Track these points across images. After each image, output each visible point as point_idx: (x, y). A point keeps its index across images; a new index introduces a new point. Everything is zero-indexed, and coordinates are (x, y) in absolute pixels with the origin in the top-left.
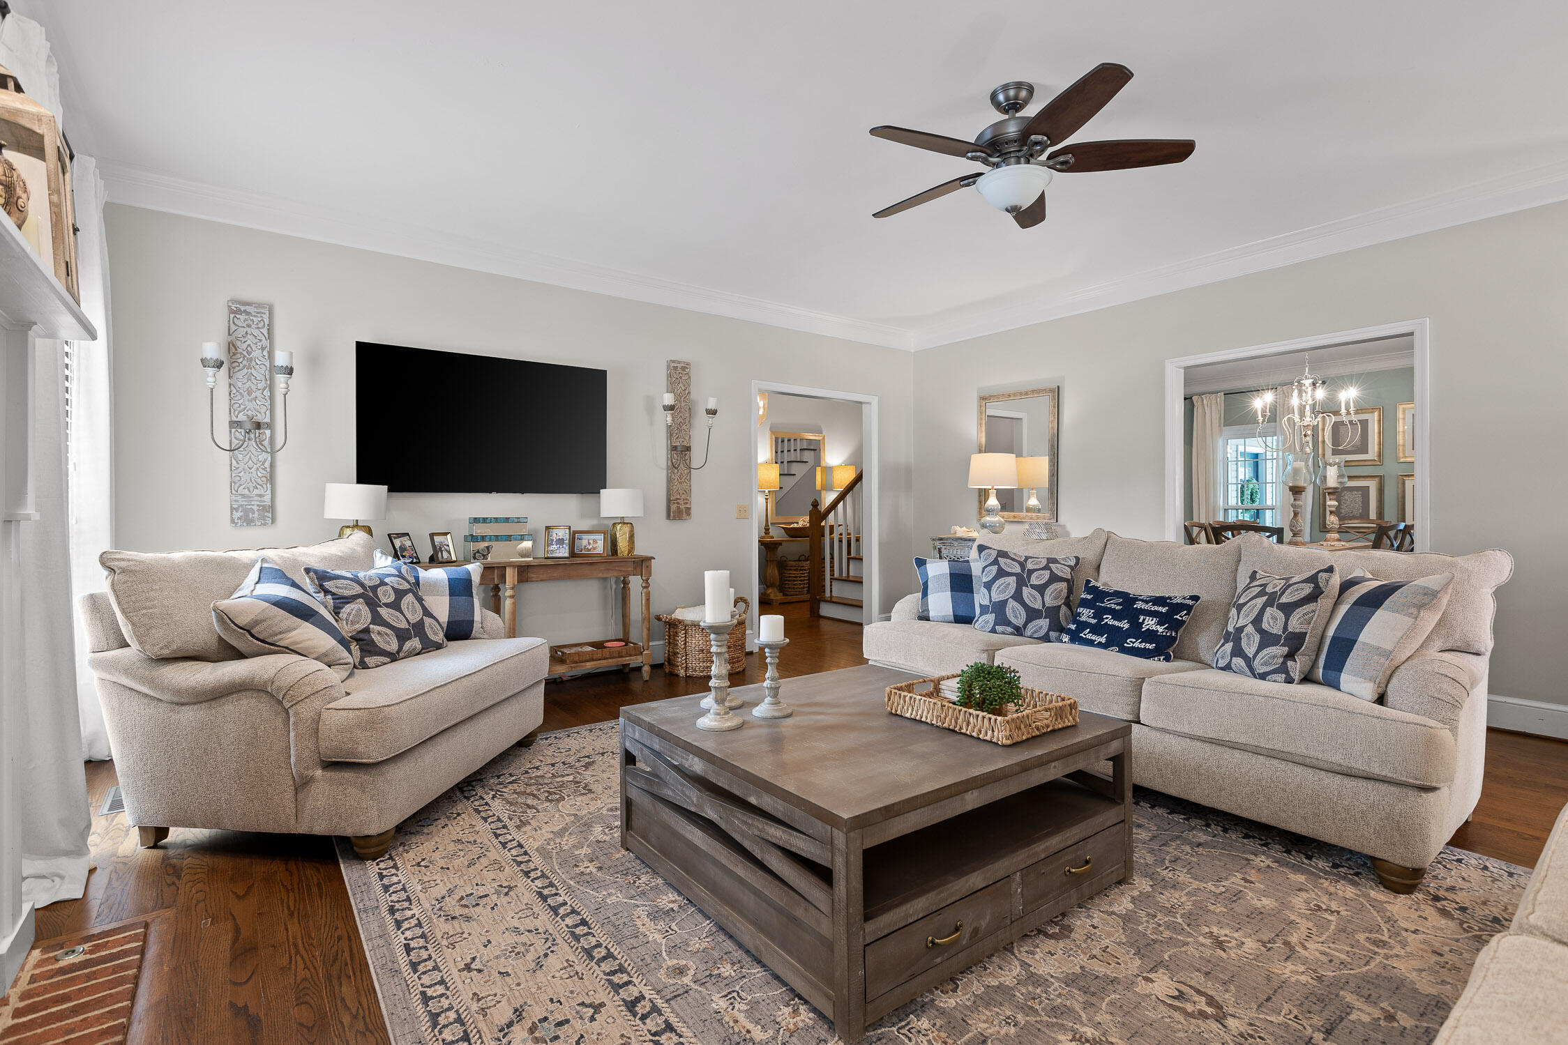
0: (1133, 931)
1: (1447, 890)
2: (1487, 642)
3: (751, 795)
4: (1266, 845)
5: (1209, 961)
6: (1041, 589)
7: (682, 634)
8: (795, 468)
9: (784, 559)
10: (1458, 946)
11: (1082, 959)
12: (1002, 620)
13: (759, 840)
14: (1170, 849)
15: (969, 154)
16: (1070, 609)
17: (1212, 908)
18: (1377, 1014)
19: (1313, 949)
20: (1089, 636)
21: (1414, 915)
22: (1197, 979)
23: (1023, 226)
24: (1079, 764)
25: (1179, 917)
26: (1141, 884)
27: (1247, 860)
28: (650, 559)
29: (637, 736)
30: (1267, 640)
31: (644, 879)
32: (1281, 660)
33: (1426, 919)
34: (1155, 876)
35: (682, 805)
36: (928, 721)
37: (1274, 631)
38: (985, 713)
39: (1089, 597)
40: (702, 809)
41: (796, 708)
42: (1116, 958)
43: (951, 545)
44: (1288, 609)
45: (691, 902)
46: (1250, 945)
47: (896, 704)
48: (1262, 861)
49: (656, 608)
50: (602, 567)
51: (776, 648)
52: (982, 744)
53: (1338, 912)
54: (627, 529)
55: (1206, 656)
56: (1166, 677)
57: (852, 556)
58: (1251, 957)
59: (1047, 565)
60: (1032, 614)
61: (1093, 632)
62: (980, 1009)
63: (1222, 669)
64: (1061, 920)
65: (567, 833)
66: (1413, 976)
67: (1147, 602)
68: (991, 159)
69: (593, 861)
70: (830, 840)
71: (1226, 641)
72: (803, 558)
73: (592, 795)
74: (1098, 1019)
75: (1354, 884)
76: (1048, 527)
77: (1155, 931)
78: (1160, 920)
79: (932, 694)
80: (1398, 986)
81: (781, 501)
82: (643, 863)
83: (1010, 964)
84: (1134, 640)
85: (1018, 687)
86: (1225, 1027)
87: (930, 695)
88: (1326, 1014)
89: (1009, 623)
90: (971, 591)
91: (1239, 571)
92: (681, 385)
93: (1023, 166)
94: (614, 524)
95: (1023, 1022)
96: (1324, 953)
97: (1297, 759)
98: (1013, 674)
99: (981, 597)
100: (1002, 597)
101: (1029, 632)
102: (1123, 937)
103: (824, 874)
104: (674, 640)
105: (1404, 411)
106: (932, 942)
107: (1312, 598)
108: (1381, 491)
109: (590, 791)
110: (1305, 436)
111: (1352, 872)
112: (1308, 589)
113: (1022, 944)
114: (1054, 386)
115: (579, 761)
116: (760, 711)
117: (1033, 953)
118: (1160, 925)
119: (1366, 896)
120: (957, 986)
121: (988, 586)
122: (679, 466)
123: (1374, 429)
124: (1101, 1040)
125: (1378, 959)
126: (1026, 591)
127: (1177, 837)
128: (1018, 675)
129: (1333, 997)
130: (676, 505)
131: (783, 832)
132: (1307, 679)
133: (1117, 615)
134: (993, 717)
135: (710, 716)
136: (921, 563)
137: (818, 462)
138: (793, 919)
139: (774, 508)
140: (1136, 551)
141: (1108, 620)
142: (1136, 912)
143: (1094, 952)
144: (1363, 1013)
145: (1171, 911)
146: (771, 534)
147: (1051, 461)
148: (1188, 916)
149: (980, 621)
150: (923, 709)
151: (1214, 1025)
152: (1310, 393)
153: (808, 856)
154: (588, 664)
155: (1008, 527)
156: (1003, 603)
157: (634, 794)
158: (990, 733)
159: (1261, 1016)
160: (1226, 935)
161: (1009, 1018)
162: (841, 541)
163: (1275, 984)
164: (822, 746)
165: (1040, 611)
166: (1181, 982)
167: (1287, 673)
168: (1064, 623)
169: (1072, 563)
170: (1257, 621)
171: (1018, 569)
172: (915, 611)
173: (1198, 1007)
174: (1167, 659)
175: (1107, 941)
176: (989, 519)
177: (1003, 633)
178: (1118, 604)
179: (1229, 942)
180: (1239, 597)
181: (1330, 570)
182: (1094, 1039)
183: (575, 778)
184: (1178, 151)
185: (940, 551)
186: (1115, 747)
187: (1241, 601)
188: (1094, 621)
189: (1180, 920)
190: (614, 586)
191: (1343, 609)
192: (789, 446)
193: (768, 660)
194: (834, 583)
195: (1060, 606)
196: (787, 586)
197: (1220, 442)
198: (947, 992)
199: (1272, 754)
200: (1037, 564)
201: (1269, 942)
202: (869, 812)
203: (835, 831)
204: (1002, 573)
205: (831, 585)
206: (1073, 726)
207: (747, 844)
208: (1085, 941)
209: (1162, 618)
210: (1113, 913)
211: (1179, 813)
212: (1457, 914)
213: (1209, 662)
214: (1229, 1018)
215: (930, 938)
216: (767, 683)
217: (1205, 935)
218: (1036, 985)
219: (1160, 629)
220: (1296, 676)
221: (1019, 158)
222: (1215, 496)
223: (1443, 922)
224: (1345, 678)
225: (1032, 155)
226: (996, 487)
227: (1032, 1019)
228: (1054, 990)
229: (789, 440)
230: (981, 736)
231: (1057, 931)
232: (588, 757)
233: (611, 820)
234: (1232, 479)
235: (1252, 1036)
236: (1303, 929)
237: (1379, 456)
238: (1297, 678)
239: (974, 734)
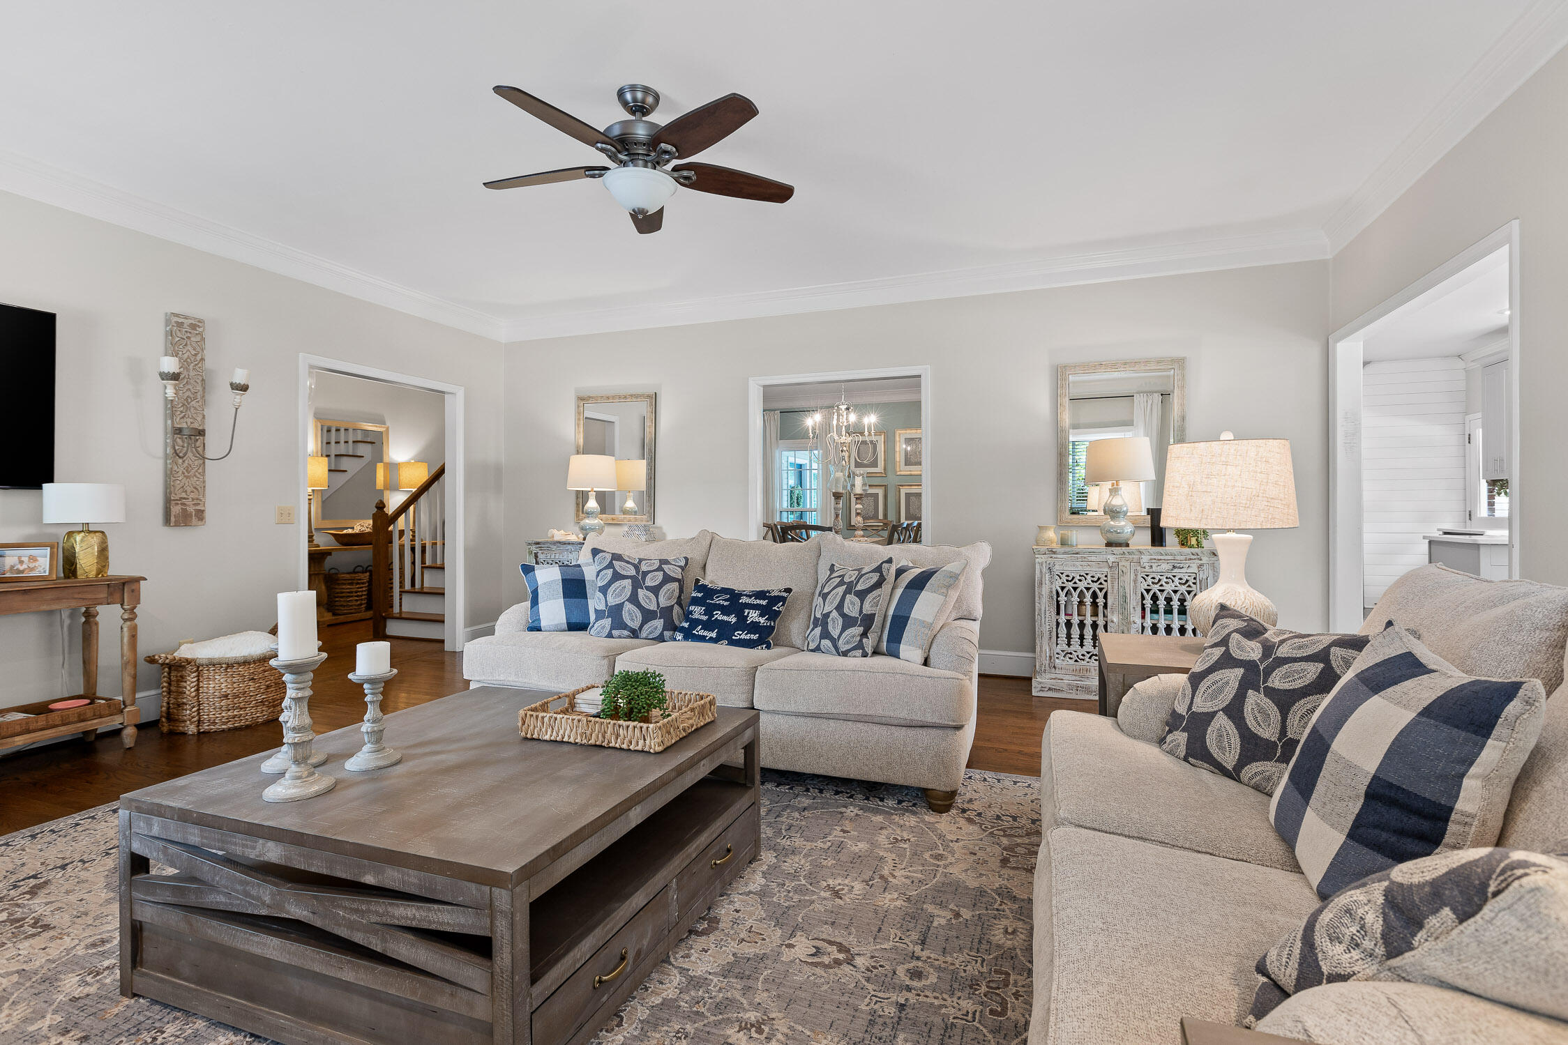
0: (769, 903)
1: (968, 802)
2: (979, 612)
3: (365, 874)
4: (851, 797)
5: (832, 912)
6: (655, 590)
7: (191, 679)
8: (345, 463)
9: (333, 571)
10: (983, 844)
11: (733, 946)
12: (619, 624)
13: (378, 927)
14: (783, 819)
15: (599, 145)
16: (682, 608)
17: (825, 863)
18: (949, 915)
19: (900, 877)
20: (701, 633)
21: (954, 828)
22: (827, 931)
23: (641, 231)
24: (723, 758)
25: (802, 878)
26: (768, 857)
27: (841, 813)
28: (137, 580)
29: (156, 831)
30: (848, 622)
31: (170, 1029)
32: (858, 638)
33: (961, 828)
34: (777, 847)
35: (244, 911)
36: (572, 740)
37: (853, 615)
38: (636, 723)
39: (700, 595)
40: (282, 909)
41: (404, 752)
42: (761, 934)
43: (549, 549)
44: (862, 595)
45: (257, 1037)
46: (858, 887)
47: (532, 727)
48: (851, 811)
49: (146, 646)
50: (49, 595)
51: (380, 682)
52: (634, 755)
53: (909, 840)
54: (94, 540)
55: (797, 641)
56: (775, 664)
57: (427, 564)
58: (860, 897)
59: (660, 566)
60: (648, 616)
61: (704, 628)
62: (649, 1034)
63: (812, 651)
64: (707, 915)
65: (7, 1004)
66: (963, 876)
67: (750, 597)
68: (620, 156)
69: (68, 1032)
70: (488, 902)
71: (815, 626)
72: (359, 569)
73: (52, 933)
74: (757, 1000)
75: (914, 813)
76: (646, 529)
77: (787, 898)
78: (788, 886)
79: (567, 710)
80: (955, 888)
81: (329, 502)
82: (166, 1006)
83: (670, 975)
84: (741, 632)
85: (663, 691)
86: (855, 967)
87: (565, 712)
88: (918, 929)
89: (625, 627)
90: (584, 596)
91: (819, 565)
92: (189, 347)
93: (649, 171)
94: (70, 534)
95: (693, 1031)
96: (907, 877)
97: (876, 720)
98: (658, 679)
99: (595, 602)
100: (618, 601)
101: (644, 634)
102: (762, 913)
103: (480, 946)
104: (178, 686)
105: (900, 434)
106: (600, 982)
107: (878, 585)
108: (886, 497)
109: (47, 927)
110: (842, 451)
111: (911, 804)
112: (875, 577)
113: (677, 950)
114: (652, 392)
115: (15, 887)
116: (354, 764)
117: (688, 956)
118: (789, 892)
119: (923, 821)
120: (622, 1018)
121: (604, 590)
122: (185, 454)
123: (881, 448)
124: (763, 1020)
125: (941, 870)
126: (642, 593)
127: (787, 806)
128: (662, 678)
129: (920, 911)
130: (179, 507)
131: (418, 908)
132: (876, 652)
133: (725, 610)
134: (645, 725)
135: (286, 781)
136: (528, 569)
137: (379, 456)
138: (433, 1012)
139: (320, 510)
140: (736, 549)
141: (718, 615)
142: (768, 886)
143: (742, 936)
144: (941, 918)
145: (795, 876)
146: (315, 542)
147: (648, 464)
148: (809, 876)
149: (595, 627)
150: (565, 729)
151: (846, 968)
152: (845, 416)
153: (456, 930)
154: (17, 739)
155: (607, 529)
156: (619, 607)
157: (147, 914)
158: (641, 742)
159: (878, 947)
160: (839, 884)
161: (678, 1032)
162: (413, 549)
163: (881, 915)
164: (453, 791)
165: (655, 612)
166: (816, 939)
167: (863, 649)
168: (677, 622)
169: (683, 563)
170: (839, 608)
171: (633, 572)
172: (524, 622)
173: (833, 957)
174: (768, 647)
175: (751, 921)
176: (588, 522)
177: (620, 637)
178: (725, 600)
179: (843, 889)
180: (823, 587)
181: (890, 561)
182: (758, 1021)
183: (10, 914)
184: (780, 193)
185: (536, 556)
186: (748, 735)
187: (826, 591)
188: (705, 618)
189: (803, 882)
190: (67, 622)
191: (899, 592)
192: (337, 436)
193: (368, 699)
194: (405, 598)
195: (673, 606)
196: (337, 603)
197: (777, 454)
198: (613, 1030)
199: (859, 719)
200: (650, 565)
201: (870, 880)
202: (537, 858)
203: (496, 891)
204: (617, 577)
205: (401, 599)
206: (713, 721)
207: (358, 938)
208: (732, 928)
209: (764, 611)
210: (750, 892)
211: (784, 784)
212: (977, 819)
213: (800, 646)
214: (856, 957)
215: (597, 978)
216: (366, 727)
217: (824, 889)
218: (697, 988)
219: (762, 620)
220: (869, 650)
221: (646, 162)
222: (773, 501)
223: (971, 828)
224: (903, 648)
225: (658, 163)
226: (595, 489)
227: (699, 1025)
228: (714, 987)
229: (338, 430)
230: (631, 747)
231: (706, 926)
232: (35, 877)
233: (95, 960)
234: (785, 487)
235: (875, 967)
236: (890, 861)
237: (885, 469)
238: (870, 652)
239: (625, 746)
